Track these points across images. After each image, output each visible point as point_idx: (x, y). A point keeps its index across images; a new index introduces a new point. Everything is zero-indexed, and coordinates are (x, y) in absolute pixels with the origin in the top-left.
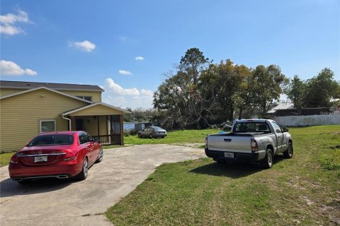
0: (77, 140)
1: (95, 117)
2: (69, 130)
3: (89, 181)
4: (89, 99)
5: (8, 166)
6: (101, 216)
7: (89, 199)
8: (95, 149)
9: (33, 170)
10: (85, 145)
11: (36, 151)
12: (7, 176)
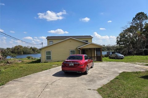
0: (84, 58)
1: (90, 49)
2: (80, 54)
3: (89, 75)
4: (87, 41)
5: (61, 66)
6: (95, 91)
7: (90, 83)
8: (90, 62)
9: (69, 68)
10: (87, 60)
11: (70, 62)
12: (61, 70)
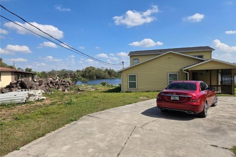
0: (199, 88)
1: (207, 70)
2: (187, 80)
3: (208, 119)
4: (201, 57)
7: (213, 133)
9: (172, 104)
11: (172, 93)
